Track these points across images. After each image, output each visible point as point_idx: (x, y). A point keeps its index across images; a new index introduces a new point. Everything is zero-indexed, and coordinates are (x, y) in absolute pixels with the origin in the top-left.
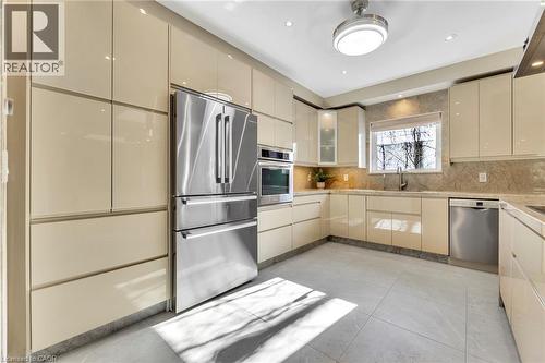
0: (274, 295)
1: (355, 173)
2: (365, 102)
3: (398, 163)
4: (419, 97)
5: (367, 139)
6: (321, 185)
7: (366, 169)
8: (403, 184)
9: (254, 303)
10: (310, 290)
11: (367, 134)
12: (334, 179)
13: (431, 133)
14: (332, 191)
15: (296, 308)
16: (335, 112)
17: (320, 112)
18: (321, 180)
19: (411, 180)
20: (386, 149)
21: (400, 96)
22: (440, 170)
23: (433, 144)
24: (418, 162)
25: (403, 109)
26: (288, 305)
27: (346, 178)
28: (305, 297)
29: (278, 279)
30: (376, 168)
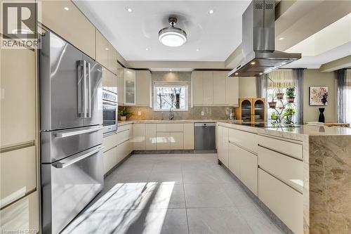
0: (125, 194)
1: (145, 110)
2: (152, 69)
3: (168, 106)
4: (179, 73)
5: (153, 91)
6: (124, 118)
7: (152, 108)
8: (172, 117)
9: (116, 204)
10: (145, 183)
11: (153, 88)
12: (132, 114)
13: (183, 92)
14: (134, 122)
15: (146, 196)
16: (135, 71)
17: (125, 69)
18: (124, 115)
19: (175, 114)
20: (162, 97)
21: (171, 70)
22: (187, 110)
23: (184, 97)
24: (178, 106)
25: (171, 77)
26: (140, 196)
27: (139, 113)
28: (145, 188)
29: (119, 185)
30: (157, 108)
